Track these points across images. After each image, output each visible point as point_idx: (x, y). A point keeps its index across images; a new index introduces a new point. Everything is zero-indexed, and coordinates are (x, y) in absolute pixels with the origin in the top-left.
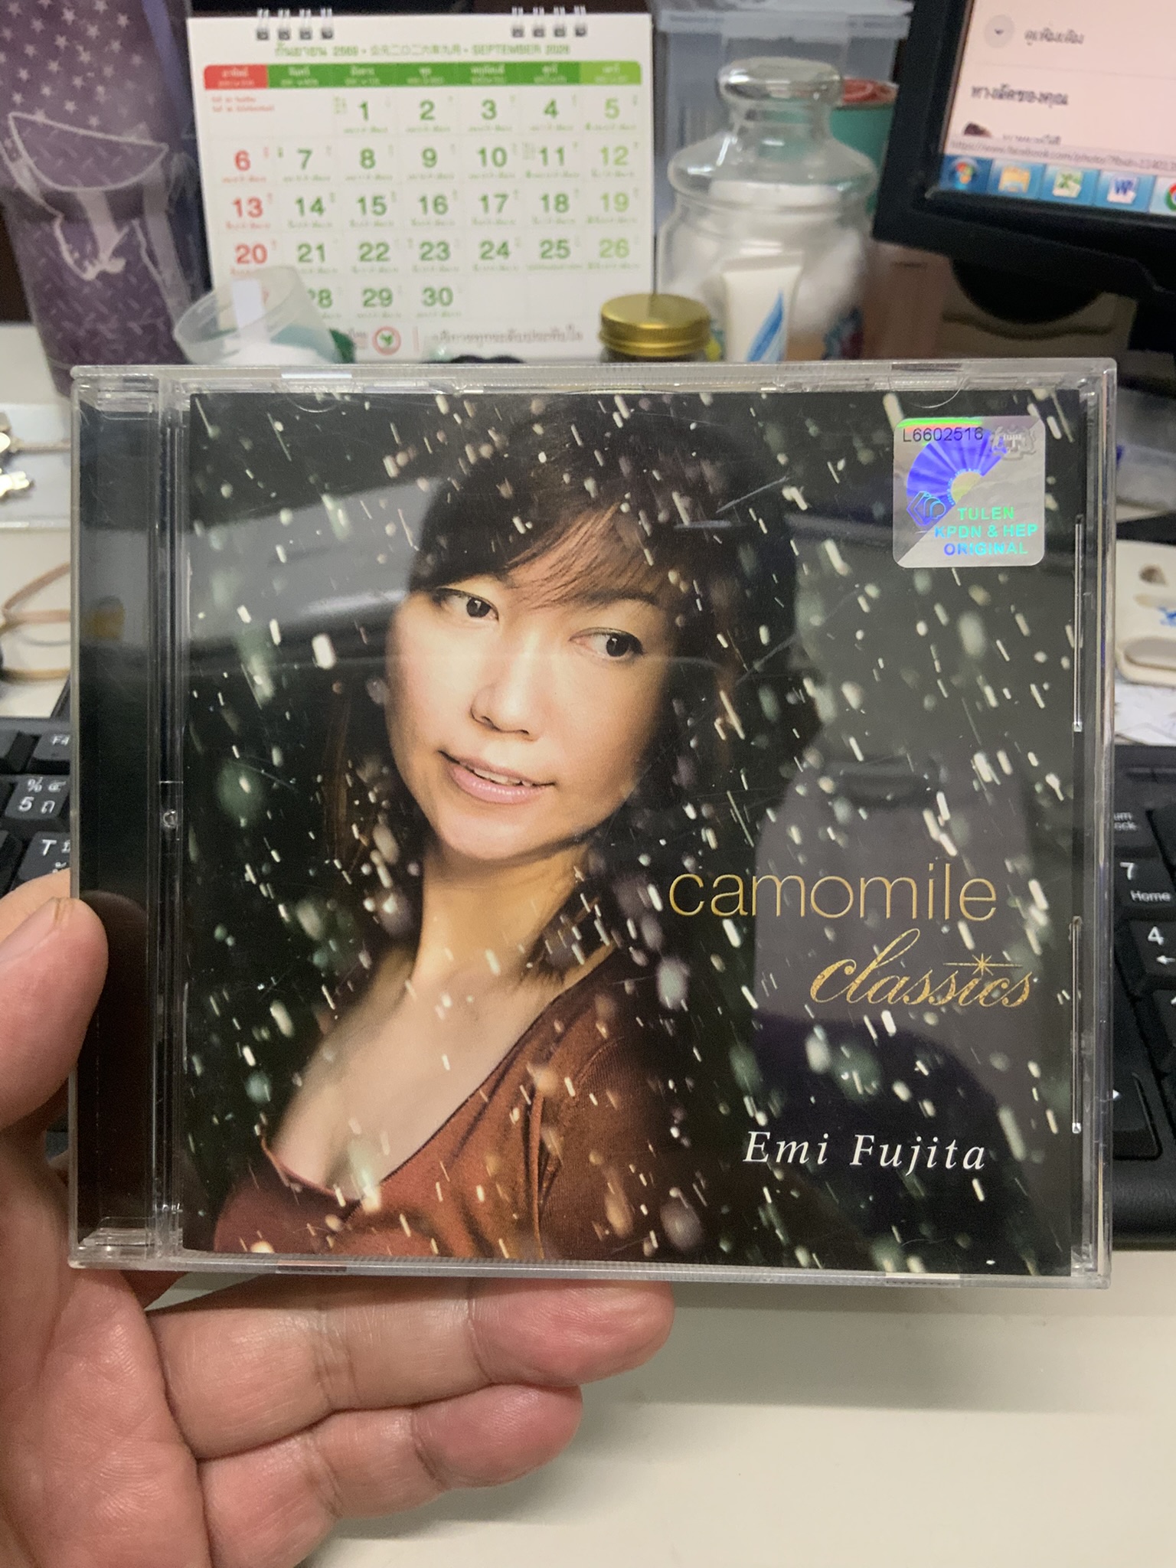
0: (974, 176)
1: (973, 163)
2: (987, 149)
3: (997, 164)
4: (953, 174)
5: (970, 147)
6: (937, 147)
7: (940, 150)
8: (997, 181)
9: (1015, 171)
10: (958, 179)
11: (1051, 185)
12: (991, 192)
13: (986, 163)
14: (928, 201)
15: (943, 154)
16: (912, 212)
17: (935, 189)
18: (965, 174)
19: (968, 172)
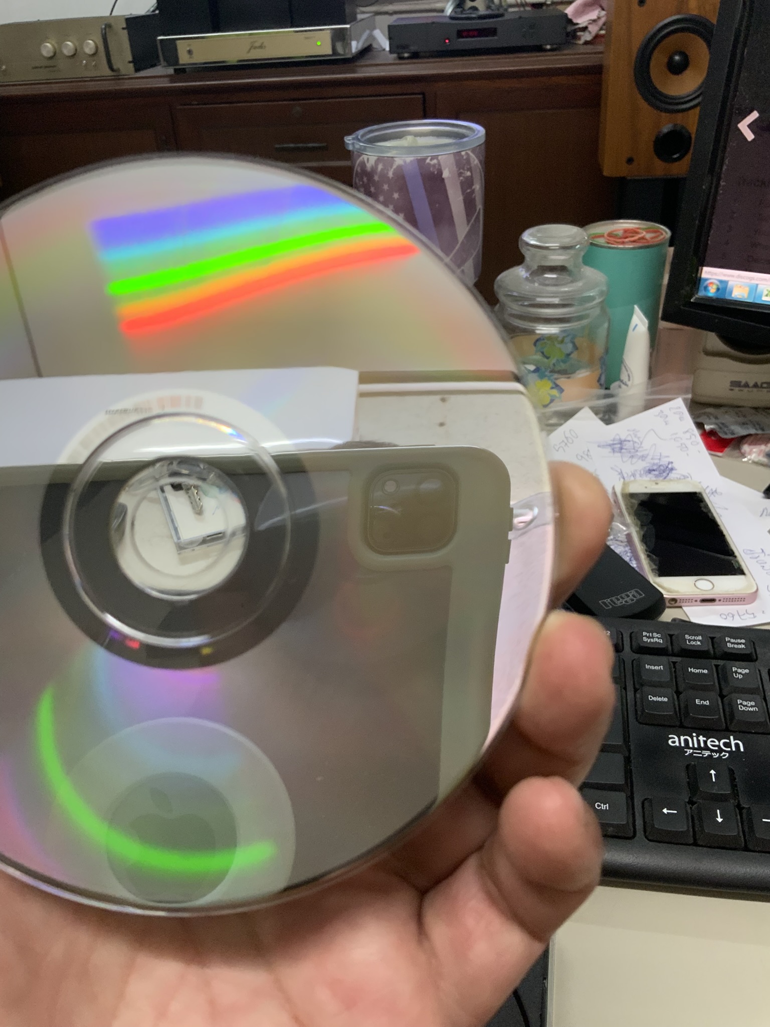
0: (718, 289)
1: (718, 283)
2: (725, 275)
3: (730, 283)
4: (706, 288)
5: (716, 274)
6: (697, 275)
7: (699, 275)
8: (731, 292)
9: (740, 287)
10: (709, 291)
11: (761, 296)
12: (728, 297)
13: (724, 283)
14: (692, 302)
15: (700, 277)
16: (682, 307)
17: (696, 296)
18: (712, 288)
19: (715, 287)
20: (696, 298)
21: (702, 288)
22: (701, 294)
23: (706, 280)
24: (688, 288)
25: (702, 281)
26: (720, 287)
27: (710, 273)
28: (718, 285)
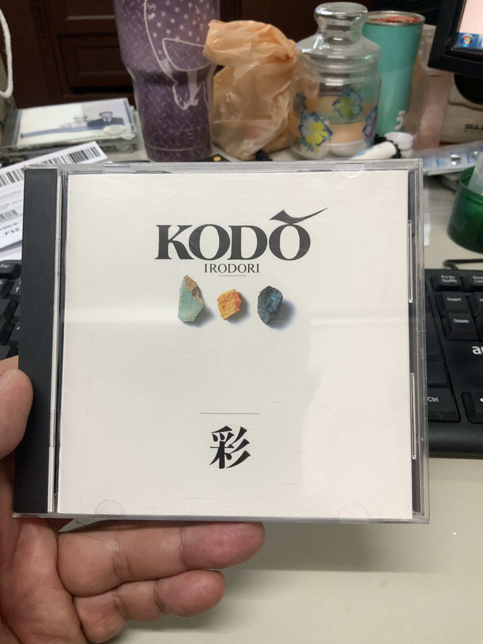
0: (471, 41)
1: (471, 36)
3: (481, 37)
4: (462, 41)
7: (457, 31)
10: (464, 43)
13: (476, 36)
14: (452, 51)
15: (458, 33)
16: (444, 55)
17: (455, 47)
18: (467, 41)
19: (469, 40)
20: (455, 48)
21: (459, 41)
22: (458, 45)
23: (462, 34)
24: (449, 40)
25: (460, 36)
26: (473, 40)
28: (471, 38)
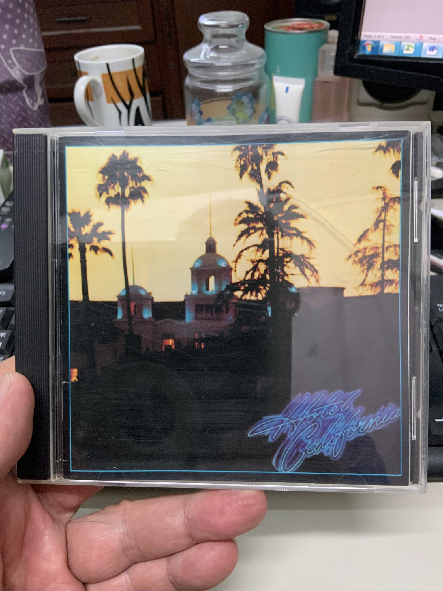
1: (372, 43)
2: (377, 37)
3: (382, 43)
4: (364, 48)
5: (371, 37)
6: (357, 38)
8: (382, 50)
9: (389, 45)
10: (366, 50)
12: (380, 54)
13: (377, 43)
14: (355, 59)
15: (360, 40)
16: (349, 63)
17: (358, 54)
18: (369, 48)
19: (370, 46)
20: (358, 56)
21: (361, 48)
22: (361, 52)
23: (364, 41)
24: (352, 48)
25: (361, 43)
26: (375, 45)
27: (365, 36)
28: (372, 45)
